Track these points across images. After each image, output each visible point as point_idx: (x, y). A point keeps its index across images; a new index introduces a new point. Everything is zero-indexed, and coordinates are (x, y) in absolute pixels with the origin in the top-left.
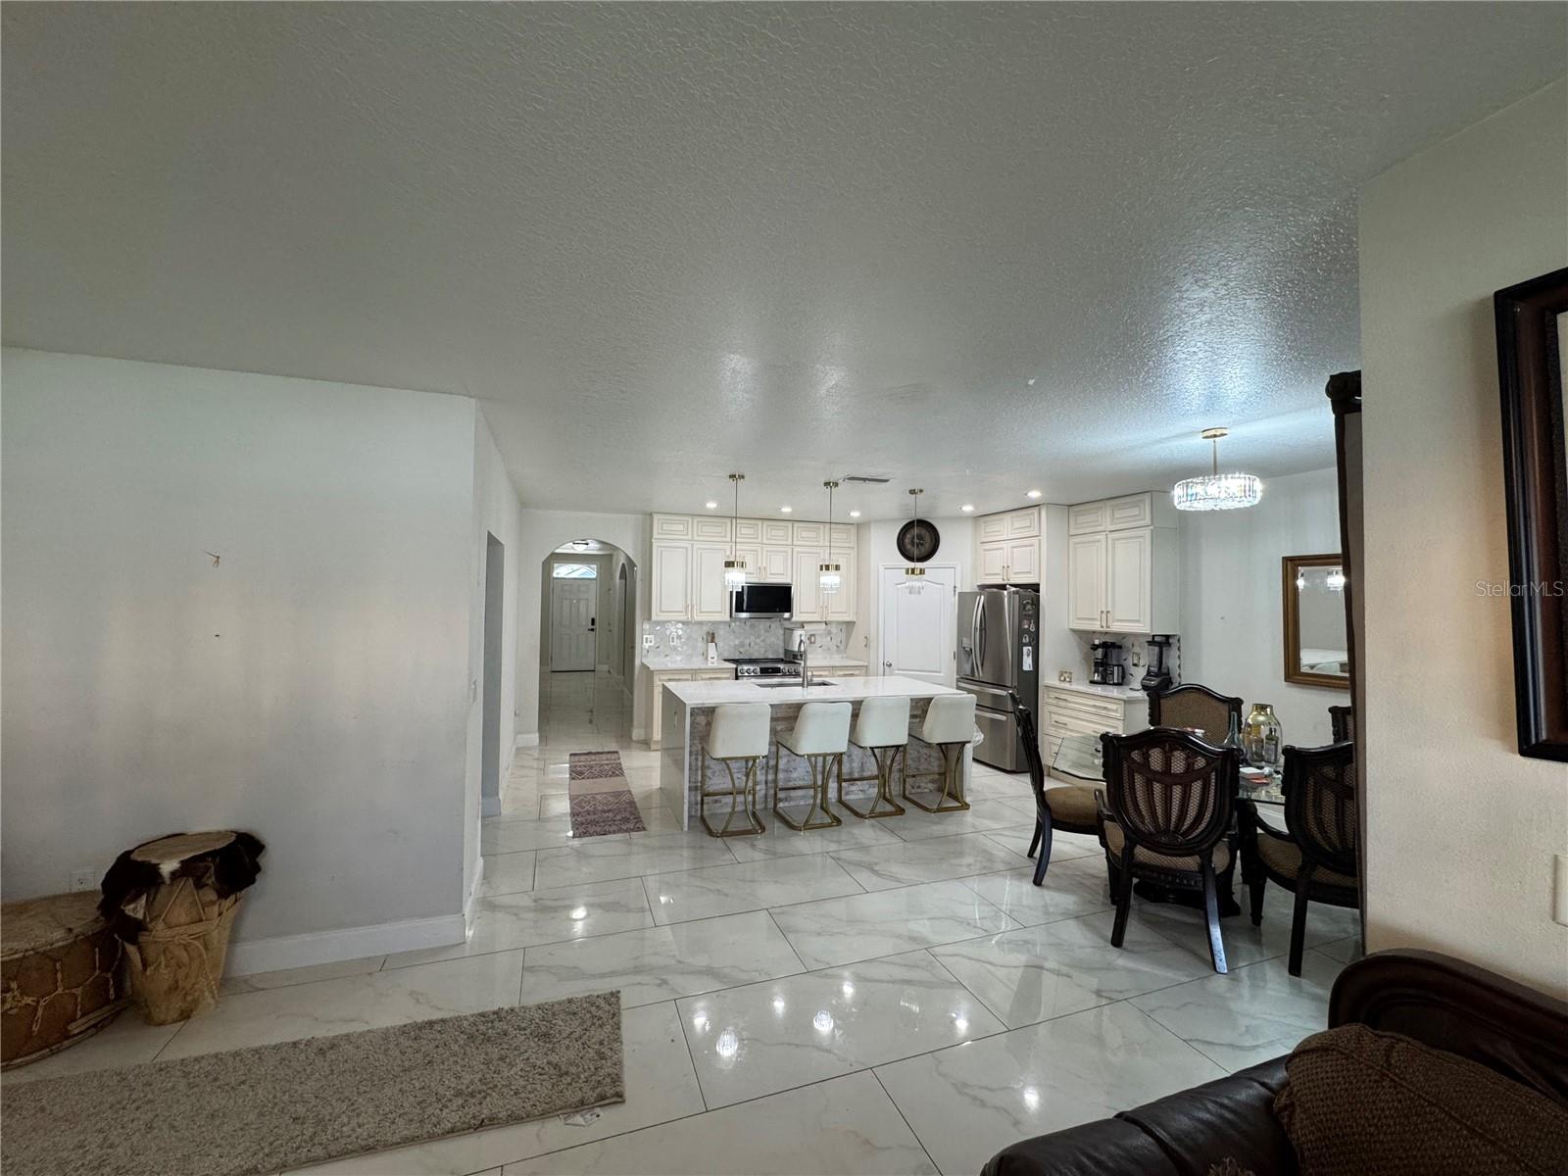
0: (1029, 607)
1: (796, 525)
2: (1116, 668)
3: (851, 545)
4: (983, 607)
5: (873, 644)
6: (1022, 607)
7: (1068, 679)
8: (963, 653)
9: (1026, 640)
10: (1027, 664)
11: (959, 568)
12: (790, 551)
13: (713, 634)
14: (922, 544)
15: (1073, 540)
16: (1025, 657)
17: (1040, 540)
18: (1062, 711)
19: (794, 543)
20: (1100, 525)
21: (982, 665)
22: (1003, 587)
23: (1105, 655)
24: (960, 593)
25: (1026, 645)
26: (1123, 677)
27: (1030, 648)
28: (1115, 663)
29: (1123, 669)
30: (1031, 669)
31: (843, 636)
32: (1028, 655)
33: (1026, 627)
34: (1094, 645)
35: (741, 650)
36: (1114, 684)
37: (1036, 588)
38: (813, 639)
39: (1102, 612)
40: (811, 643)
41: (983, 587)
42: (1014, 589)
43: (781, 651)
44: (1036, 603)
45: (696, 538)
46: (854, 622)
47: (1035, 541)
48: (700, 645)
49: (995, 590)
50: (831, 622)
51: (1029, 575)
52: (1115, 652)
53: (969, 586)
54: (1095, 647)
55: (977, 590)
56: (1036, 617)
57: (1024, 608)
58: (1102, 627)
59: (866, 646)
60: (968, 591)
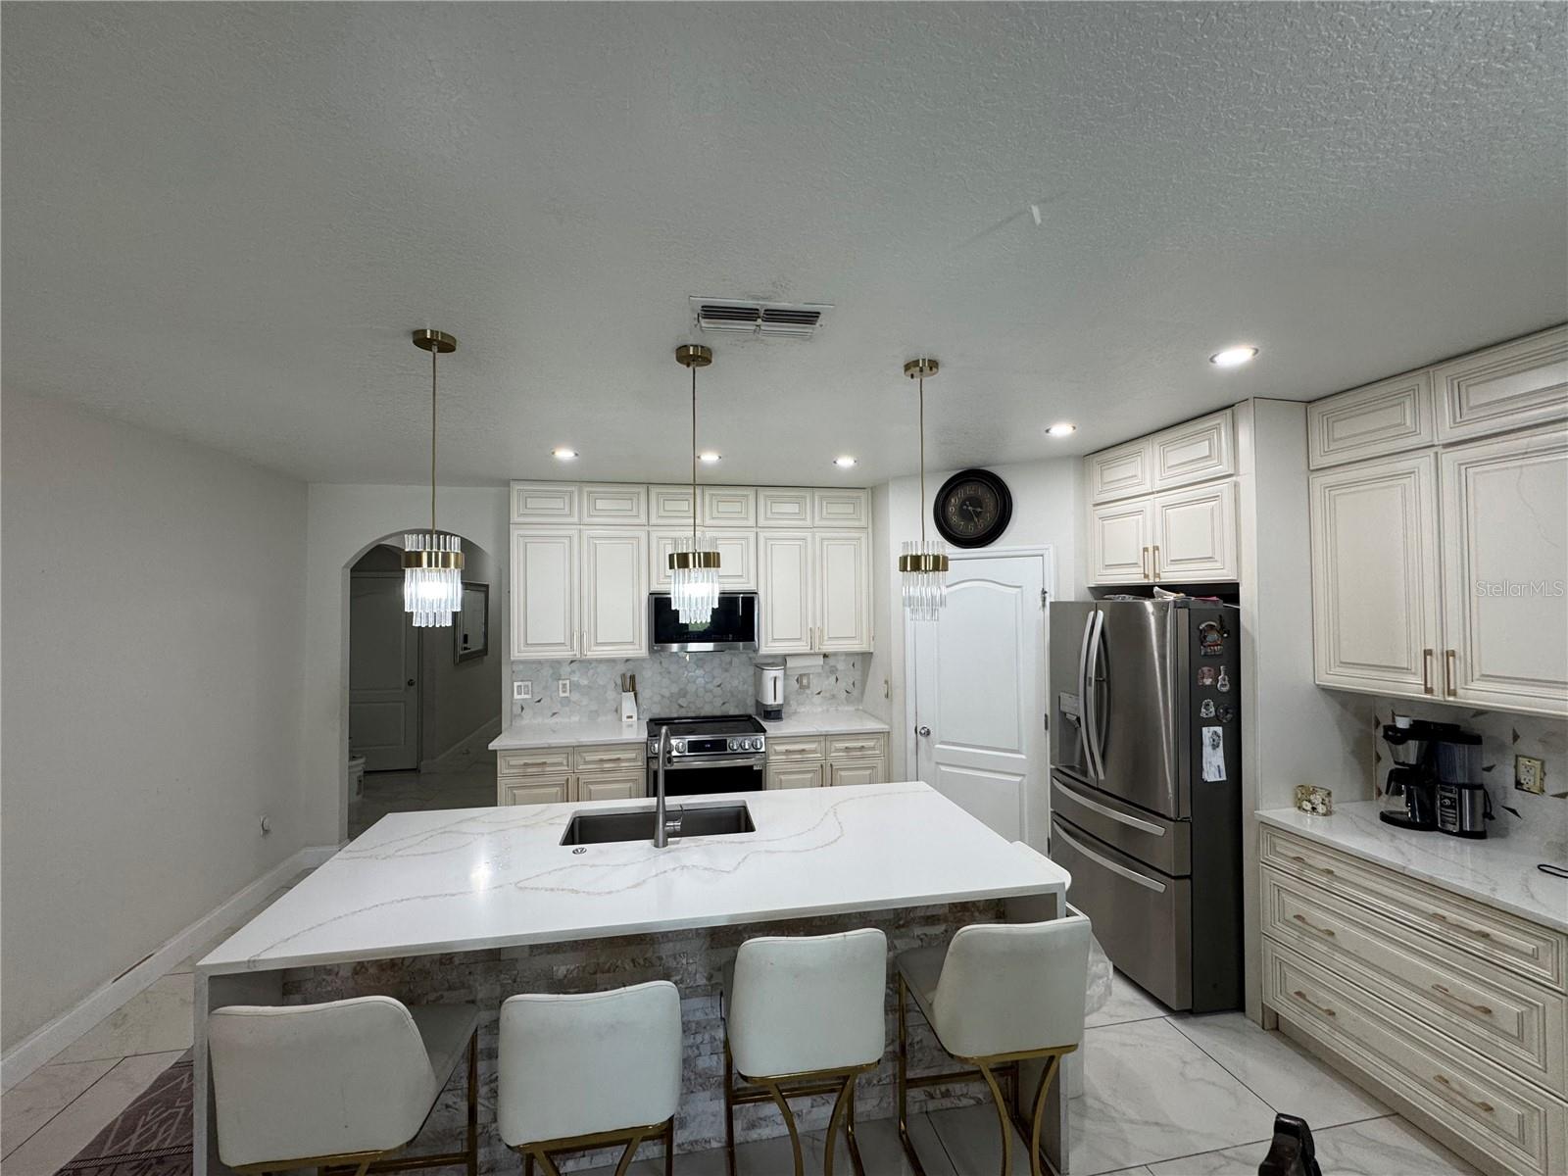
0: (1213, 637)
1: (762, 492)
2: (1466, 793)
3: (863, 523)
4: (1103, 633)
5: (897, 694)
6: (1198, 637)
7: (1321, 809)
8: (1063, 728)
9: (1208, 710)
10: (1214, 765)
11: (1050, 556)
12: (752, 536)
13: (633, 678)
14: (978, 515)
15: (1319, 481)
16: (1207, 750)
17: (1236, 485)
18: (1316, 896)
19: (762, 522)
20: (1415, 433)
21: (1103, 757)
22: (1145, 591)
23: (1428, 756)
24: (1051, 603)
25: (1209, 723)
26: (1488, 815)
27: (1219, 730)
28: (1460, 781)
29: (1486, 794)
30: (1224, 778)
31: (857, 675)
32: (1215, 747)
33: (1208, 681)
34: (1394, 728)
35: (682, 701)
36: (1462, 834)
37: (1229, 592)
38: (805, 681)
39: (1428, 653)
40: (802, 687)
41: (1102, 592)
42: (1171, 597)
43: (751, 702)
44: (1231, 626)
45: (586, 520)
46: (872, 653)
47: (1223, 487)
48: (611, 694)
49: (1129, 599)
50: (835, 654)
51: (1209, 565)
52: (1460, 752)
53: (1070, 591)
54: (1395, 736)
55: (1089, 598)
56: (1232, 661)
57: (1202, 640)
58: (1428, 690)
59: (887, 696)
60: (1071, 598)
